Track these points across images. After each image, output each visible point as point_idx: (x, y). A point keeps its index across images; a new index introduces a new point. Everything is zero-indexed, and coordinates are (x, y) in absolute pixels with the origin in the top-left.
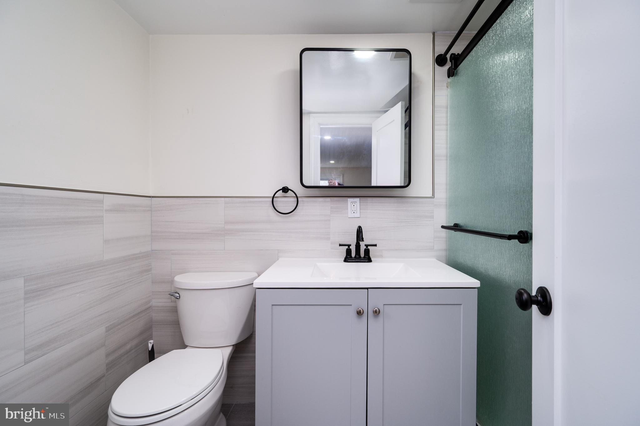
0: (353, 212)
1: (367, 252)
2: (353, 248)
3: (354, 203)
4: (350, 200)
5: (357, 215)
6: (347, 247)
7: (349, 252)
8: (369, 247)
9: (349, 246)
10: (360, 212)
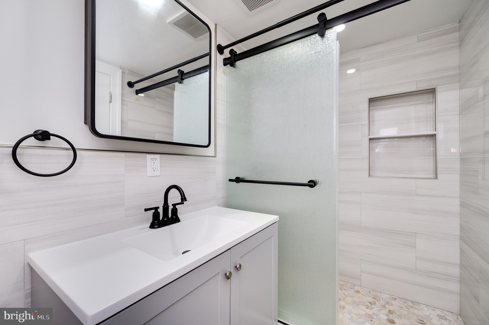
0: (154, 170)
1: (175, 211)
2: (161, 210)
3: (154, 160)
4: (149, 156)
5: (158, 173)
6: (154, 211)
7: (156, 216)
8: (177, 206)
9: (156, 209)
10: (160, 170)
